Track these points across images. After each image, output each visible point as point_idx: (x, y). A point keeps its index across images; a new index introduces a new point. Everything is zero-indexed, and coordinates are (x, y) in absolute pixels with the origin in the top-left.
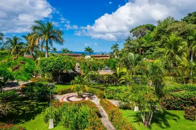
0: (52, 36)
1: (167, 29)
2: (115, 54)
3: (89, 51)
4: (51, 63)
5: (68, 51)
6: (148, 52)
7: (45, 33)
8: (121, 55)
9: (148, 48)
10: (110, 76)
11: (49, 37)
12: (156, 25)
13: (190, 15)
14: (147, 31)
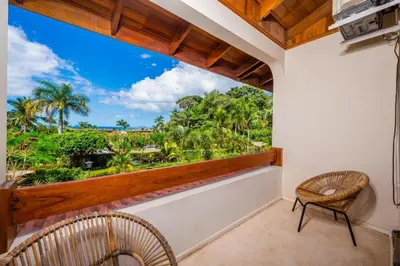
0: (70, 104)
1: (214, 102)
2: (159, 128)
3: (123, 124)
4: (72, 141)
5: (90, 125)
6: (196, 125)
7: (58, 98)
8: (167, 130)
9: (196, 121)
10: (157, 154)
11: (66, 106)
12: (203, 97)
13: (233, 89)
14: (195, 103)
